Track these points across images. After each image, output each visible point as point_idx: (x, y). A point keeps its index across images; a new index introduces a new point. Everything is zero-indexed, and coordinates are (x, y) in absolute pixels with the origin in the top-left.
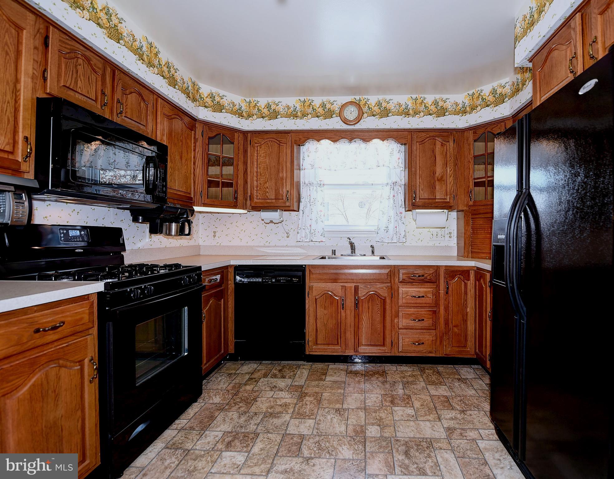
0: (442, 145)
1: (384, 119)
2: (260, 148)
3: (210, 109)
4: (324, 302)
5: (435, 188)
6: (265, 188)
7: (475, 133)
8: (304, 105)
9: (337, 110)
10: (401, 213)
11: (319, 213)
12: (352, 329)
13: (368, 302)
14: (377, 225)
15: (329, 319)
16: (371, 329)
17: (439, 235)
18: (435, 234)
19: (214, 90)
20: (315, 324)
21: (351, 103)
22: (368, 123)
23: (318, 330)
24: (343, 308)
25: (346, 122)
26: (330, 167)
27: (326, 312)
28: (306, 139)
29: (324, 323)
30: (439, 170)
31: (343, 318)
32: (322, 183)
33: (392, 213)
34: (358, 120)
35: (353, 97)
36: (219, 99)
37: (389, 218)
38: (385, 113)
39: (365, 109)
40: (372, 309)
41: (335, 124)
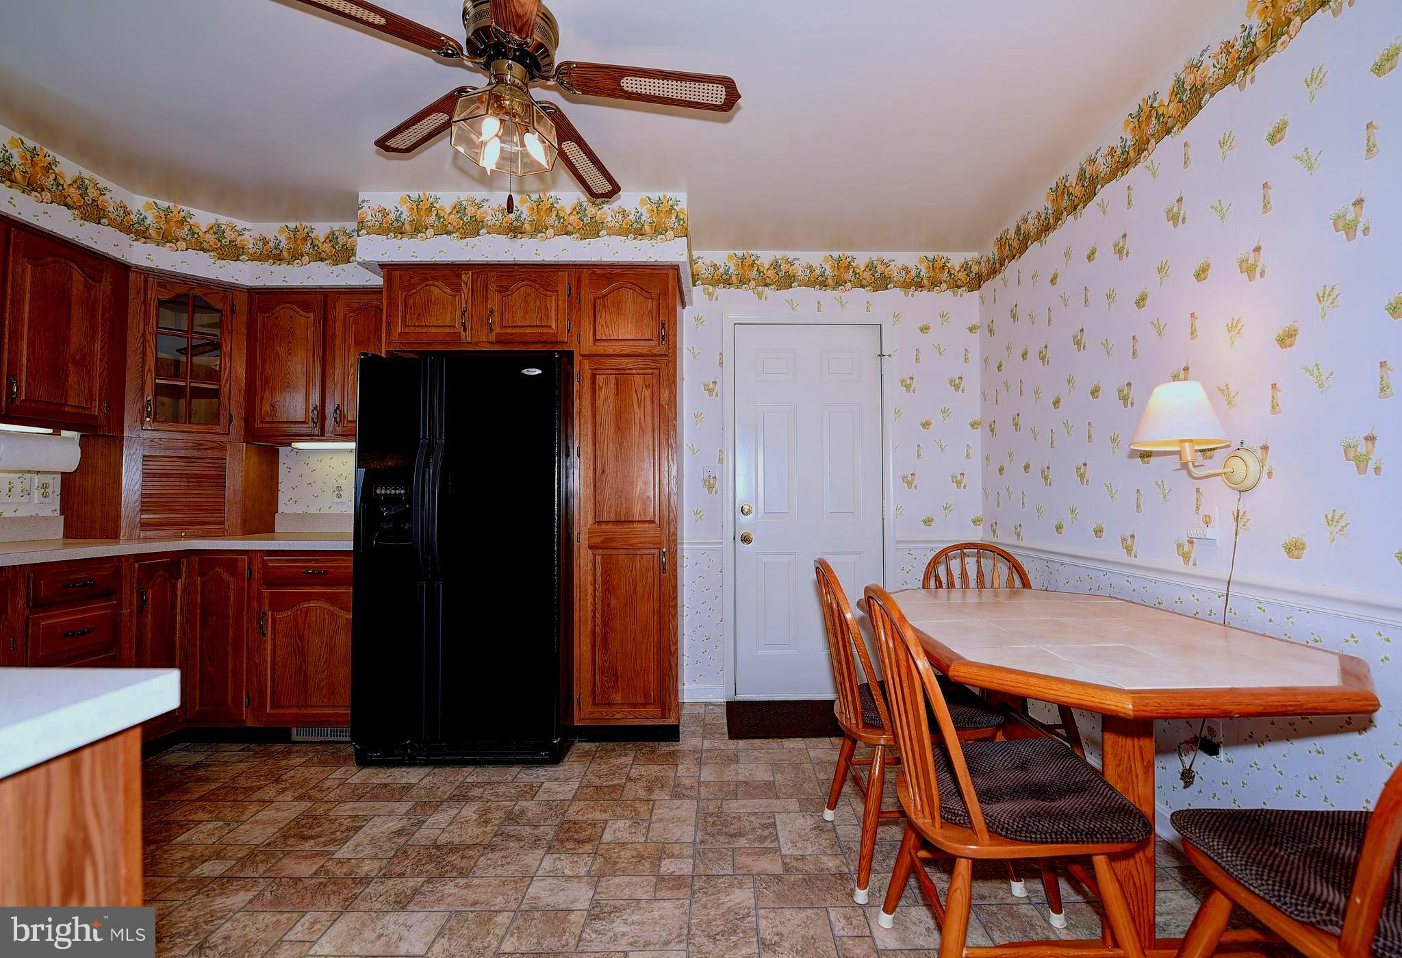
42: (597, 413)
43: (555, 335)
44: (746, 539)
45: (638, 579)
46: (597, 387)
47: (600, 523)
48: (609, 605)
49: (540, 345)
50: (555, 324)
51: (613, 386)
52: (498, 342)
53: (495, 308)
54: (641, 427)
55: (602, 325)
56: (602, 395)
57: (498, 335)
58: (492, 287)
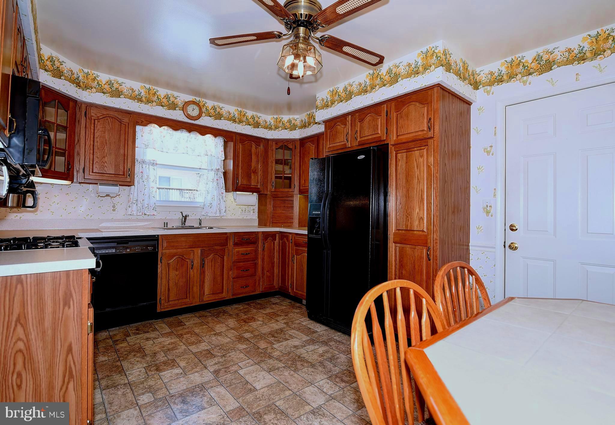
0: (256, 148)
1: (218, 121)
2: (98, 122)
3: (50, 73)
4: (176, 265)
5: (251, 178)
6: (103, 162)
7: (276, 144)
8: (149, 92)
9: (180, 104)
10: (222, 193)
11: (151, 189)
12: (198, 285)
13: (212, 261)
14: (204, 201)
15: (179, 279)
16: (214, 281)
17: (247, 211)
18: (244, 210)
19: (55, 54)
20: (167, 285)
21: (193, 103)
22: (206, 121)
23: (170, 289)
24: (192, 268)
25: (189, 117)
26: (162, 149)
27: (177, 273)
28: (149, 122)
29: (176, 283)
30: (253, 164)
31: (192, 276)
32: (154, 162)
33: (215, 193)
34: (199, 117)
35: (194, 97)
36: (58, 65)
37: (213, 197)
38: (219, 116)
39: (204, 110)
40: (214, 266)
41: (178, 115)
42: (398, 173)
43: (380, 137)
44: (512, 247)
45: (416, 262)
46: (398, 160)
47: (399, 230)
48: (402, 273)
49: (375, 143)
50: (380, 132)
51: (405, 158)
52: (359, 145)
53: (358, 130)
54: (418, 179)
55: (400, 127)
56: (400, 164)
57: (359, 142)
58: (357, 120)
